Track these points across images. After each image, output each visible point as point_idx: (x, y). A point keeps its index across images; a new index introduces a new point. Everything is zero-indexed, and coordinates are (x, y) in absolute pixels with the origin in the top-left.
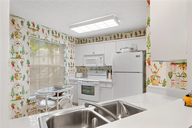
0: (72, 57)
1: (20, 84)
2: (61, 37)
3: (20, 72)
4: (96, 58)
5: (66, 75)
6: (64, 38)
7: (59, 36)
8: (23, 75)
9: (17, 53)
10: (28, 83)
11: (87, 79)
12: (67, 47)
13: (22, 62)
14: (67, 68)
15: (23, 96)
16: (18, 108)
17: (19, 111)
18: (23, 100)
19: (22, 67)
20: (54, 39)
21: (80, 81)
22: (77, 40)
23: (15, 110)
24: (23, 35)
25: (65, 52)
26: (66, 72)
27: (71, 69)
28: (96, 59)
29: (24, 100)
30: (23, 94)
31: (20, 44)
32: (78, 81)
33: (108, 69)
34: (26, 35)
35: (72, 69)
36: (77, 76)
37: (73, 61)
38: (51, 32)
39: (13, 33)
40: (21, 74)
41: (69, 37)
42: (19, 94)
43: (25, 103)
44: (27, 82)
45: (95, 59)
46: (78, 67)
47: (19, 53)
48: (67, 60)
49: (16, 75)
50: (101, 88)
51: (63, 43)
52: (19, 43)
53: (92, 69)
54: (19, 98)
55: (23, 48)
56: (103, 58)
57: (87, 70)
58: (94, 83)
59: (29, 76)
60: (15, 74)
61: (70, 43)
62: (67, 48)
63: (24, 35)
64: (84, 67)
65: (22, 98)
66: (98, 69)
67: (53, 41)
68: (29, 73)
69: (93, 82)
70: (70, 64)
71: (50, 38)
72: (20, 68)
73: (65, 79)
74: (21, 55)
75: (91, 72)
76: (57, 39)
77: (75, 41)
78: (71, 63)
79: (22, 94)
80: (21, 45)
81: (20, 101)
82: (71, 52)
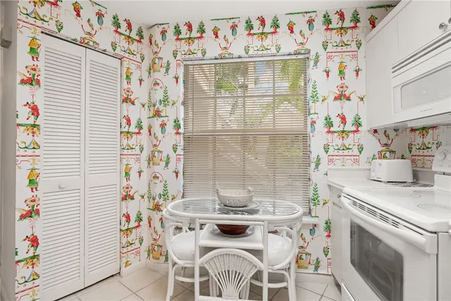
0: (347, 93)
1: (160, 176)
3: (159, 148)
7: (277, 26)
8: (165, 155)
9: (154, 106)
10: (177, 176)
13: (163, 125)
16: (155, 228)
17: (158, 237)
19: (163, 135)
20: (256, 43)
21: (347, 195)
22: (378, 13)
25: (309, 80)
27: (338, 142)
30: (165, 200)
35: (349, 141)
39: (150, 64)
40: (161, 152)
41: (325, 16)
42: (157, 199)
44: (176, 171)
47: (157, 106)
48: (316, 108)
49: (153, 155)
51: (293, 48)
52: (158, 82)
54: (157, 208)
55: (165, 92)
60: (152, 152)
61: (336, 39)
64: (425, 131)
67: (251, 52)
68: (179, 151)
70: (336, 121)
72: (159, 139)
73: (310, 179)
74: (161, 108)
77: (364, 23)
79: (162, 199)
80: (161, 85)
82: (341, 73)
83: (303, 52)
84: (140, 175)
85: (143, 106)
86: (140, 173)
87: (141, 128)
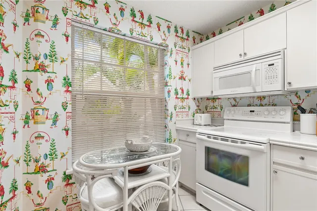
0: (184, 76)
1: (46, 136)
2: (154, 25)
3: (44, 106)
4: (253, 67)
5: (169, 118)
6: (164, 28)
7: (151, 23)
8: (51, 113)
9: (36, 58)
10: (67, 134)
11: (223, 130)
12: (172, 51)
13: (49, 82)
14: (172, 102)
15: (51, 164)
16: (38, 192)
17: (43, 201)
18: (53, 174)
19: (49, 92)
20: (138, 29)
21: (200, 134)
22: (196, 36)
23: (32, 198)
24: (52, 14)
25: (166, 64)
26: (168, 110)
27: (180, 104)
28: (254, 70)
29: (56, 174)
30: (52, 159)
31: (43, 36)
32: (198, 136)
33: (295, 100)
34: (61, 15)
35: (184, 104)
36: (196, 122)
37: (185, 85)
38: (127, 12)
39: (28, 10)
40: (47, 110)
41: (176, 27)
42: (42, 160)
43: (58, 181)
44: (65, 130)
45: (249, 73)
46: (200, 100)
47: (42, 59)
48: (171, 82)
49: (35, 113)
50: (275, 166)
51: (160, 41)
52: (42, 33)
53: (236, 102)
54: (42, 169)
55: (52, 47)
56: (278, 62)
57: (222, 108)
58: (248, 145)
59: (68, 117)
60: (33, 110)
61: (180, 43)
62: (171, 54)
63: (56, 16)
64: (214, 99)
65: (48, 169)
66: (258, 102)
67: (134, 34)
68: (69, 109)
69: (243, 141)
70: (180, 91)
71: (125, 26)
72: (44, 96)
73: (166, 127)
74: (47, 62)
75: (233, 112)
76: (145, 31)
77: (191, 39)
78: (183, 90)
79: (48, 159)
80: (46, 37)
81: (46, 176)
82: (182, 64)
83: (164, 45)
84: (15, 137)
85: (18, 56)
86: (14, 134)
87: (15, 81)
